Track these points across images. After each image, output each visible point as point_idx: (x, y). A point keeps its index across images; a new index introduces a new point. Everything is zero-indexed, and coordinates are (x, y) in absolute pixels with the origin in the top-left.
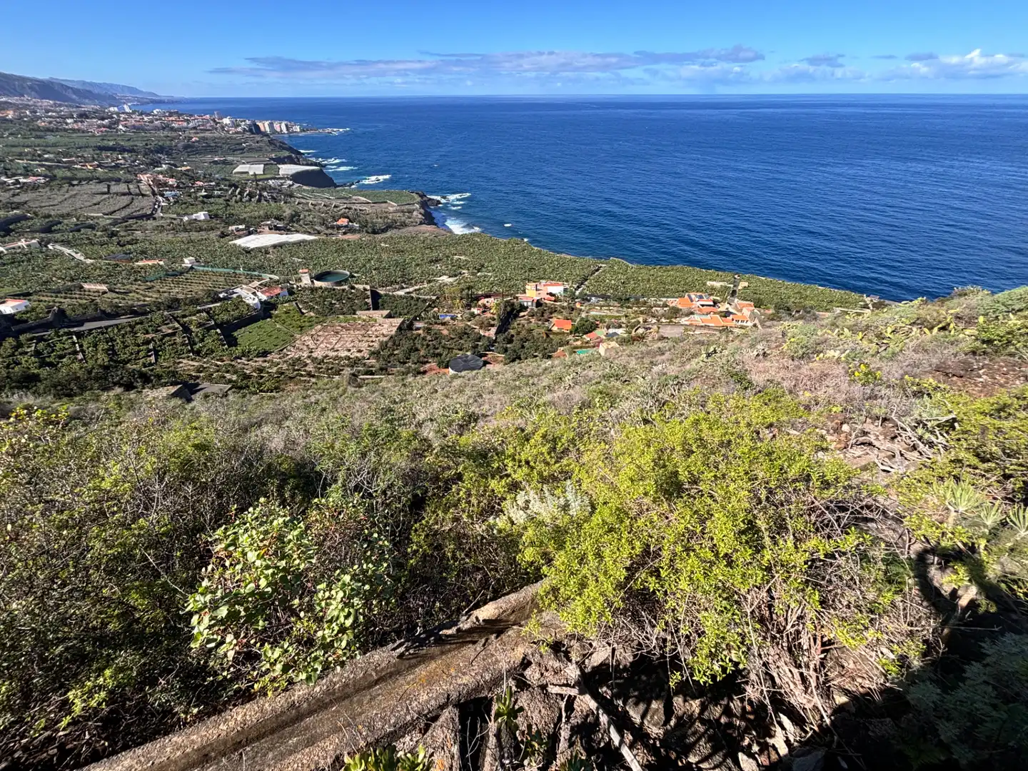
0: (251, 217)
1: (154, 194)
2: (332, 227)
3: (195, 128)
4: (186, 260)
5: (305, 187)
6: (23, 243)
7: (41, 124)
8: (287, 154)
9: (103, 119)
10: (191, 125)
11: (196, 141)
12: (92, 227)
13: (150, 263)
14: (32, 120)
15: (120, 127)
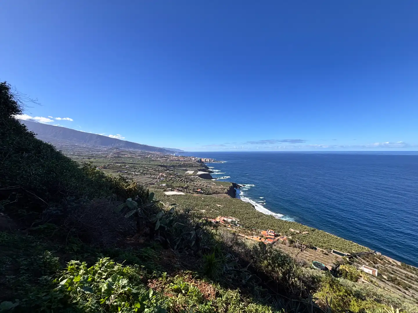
0: (175, 186)
1: (159, 178)
3: (184, 161)
5: (201, 179)
7: (153, 159)
8: (204, 168)
11: (183, 164)
14: (152, 158)
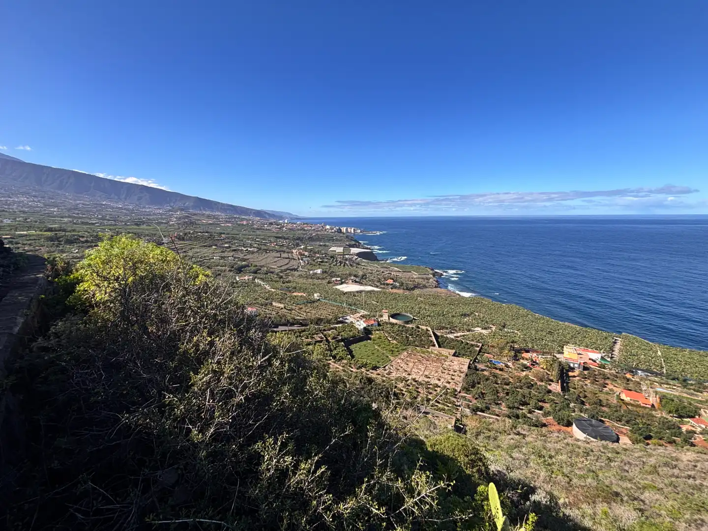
0: (342, 274)
1: (299, 259)
2: (384, 284)
3: (314, 230)
4: (315, 295)
5: (364, 260)
6: (246, 278)
7: (255, 227)
8: (354, 243)
9: (278, 225)
10: (313, 228)
11: (314, 236)
12: (272, 273)
13: (300, 294)
14: (252, 225)
15: (284, 229)
